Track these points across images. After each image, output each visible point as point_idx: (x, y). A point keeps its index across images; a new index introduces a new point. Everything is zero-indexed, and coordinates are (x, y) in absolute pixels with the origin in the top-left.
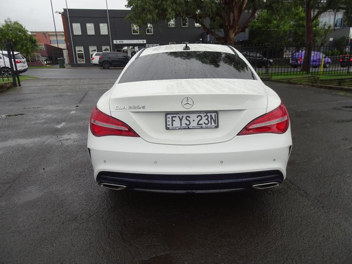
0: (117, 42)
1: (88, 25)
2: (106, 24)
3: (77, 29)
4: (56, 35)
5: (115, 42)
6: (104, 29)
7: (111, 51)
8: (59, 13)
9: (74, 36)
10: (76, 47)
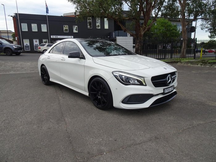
0: (53, 37)
1: (33, 25)
2: (46, 25)
3: (24, 27)
4: (8, 33)
5: (52, 37)
6: (44, 28)
7: (49, 43)
8: (11, 16)
9: (22, 32)
10: (24, 40)
